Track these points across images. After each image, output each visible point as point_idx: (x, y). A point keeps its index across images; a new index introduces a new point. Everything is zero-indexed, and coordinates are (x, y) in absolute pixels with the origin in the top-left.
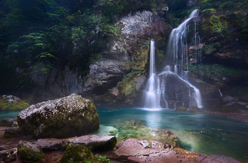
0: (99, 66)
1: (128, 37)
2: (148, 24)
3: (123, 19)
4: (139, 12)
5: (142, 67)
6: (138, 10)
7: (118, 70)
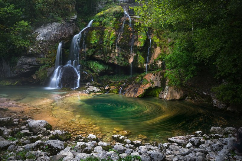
0: (22, 61)
1: (41, 42)
2: (57, 32)
3: (38, 30)
4: (50, 24)
5: (52, 62)
6: (49, 22)
7: (36, 63)
